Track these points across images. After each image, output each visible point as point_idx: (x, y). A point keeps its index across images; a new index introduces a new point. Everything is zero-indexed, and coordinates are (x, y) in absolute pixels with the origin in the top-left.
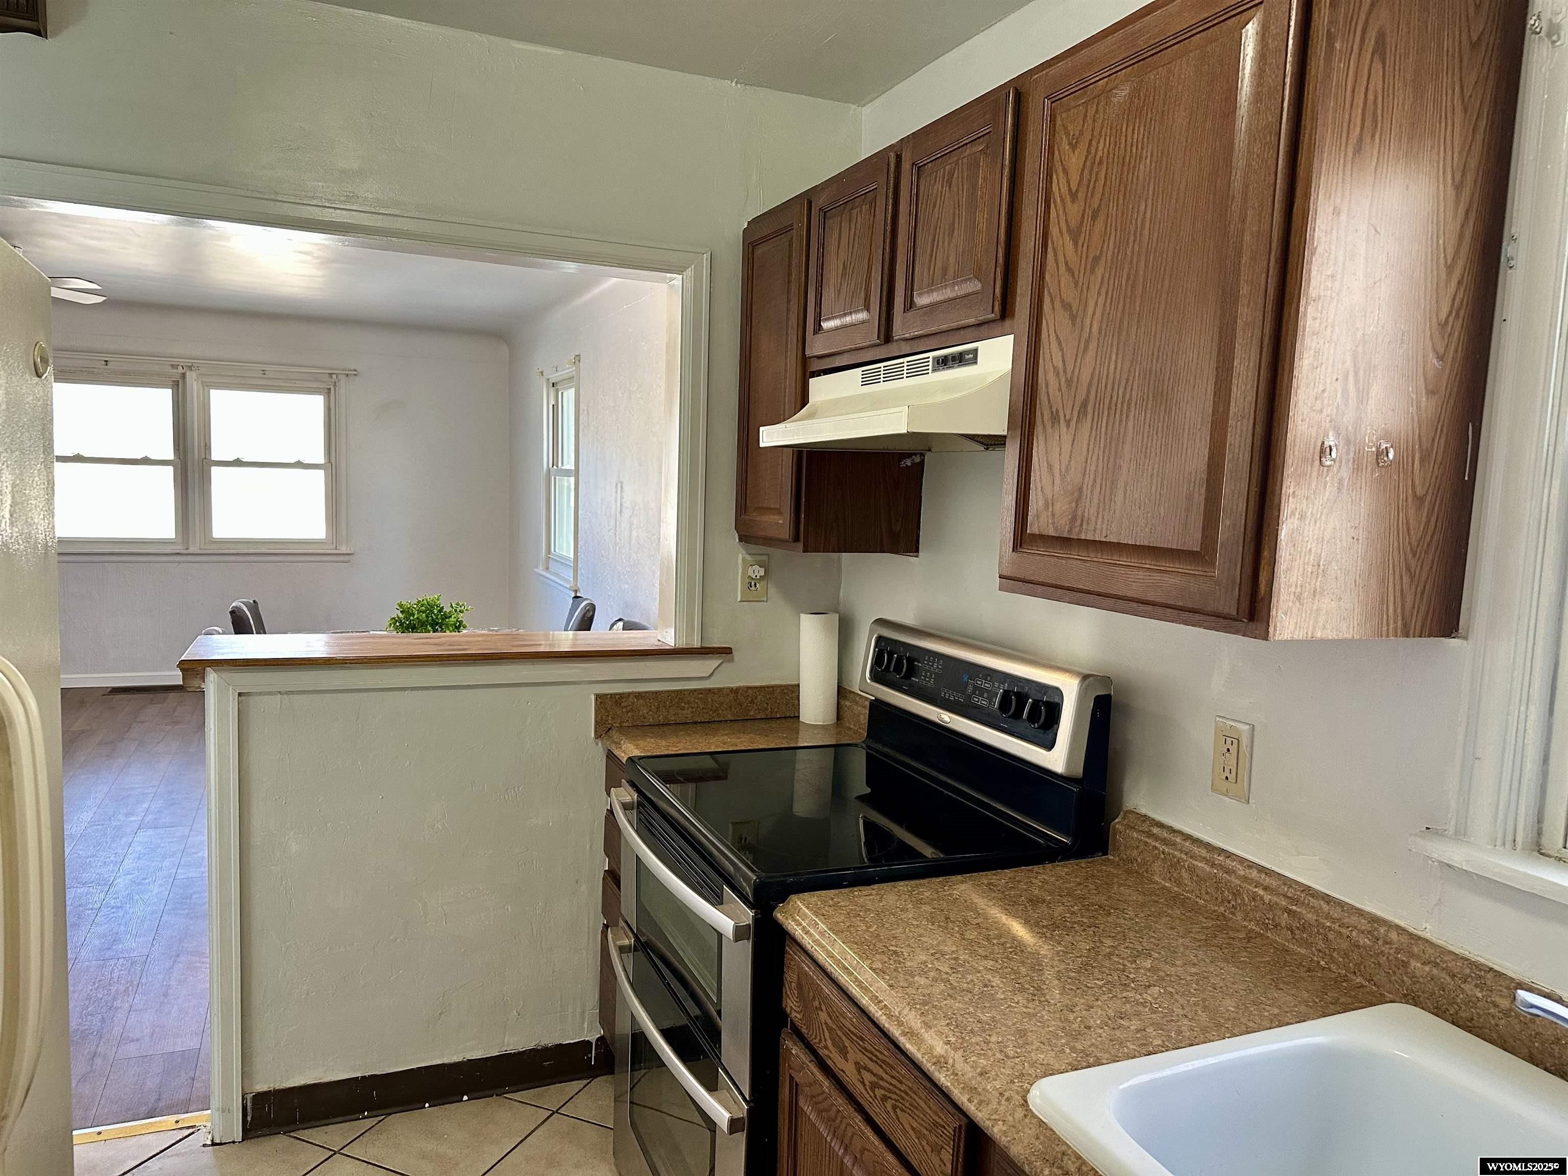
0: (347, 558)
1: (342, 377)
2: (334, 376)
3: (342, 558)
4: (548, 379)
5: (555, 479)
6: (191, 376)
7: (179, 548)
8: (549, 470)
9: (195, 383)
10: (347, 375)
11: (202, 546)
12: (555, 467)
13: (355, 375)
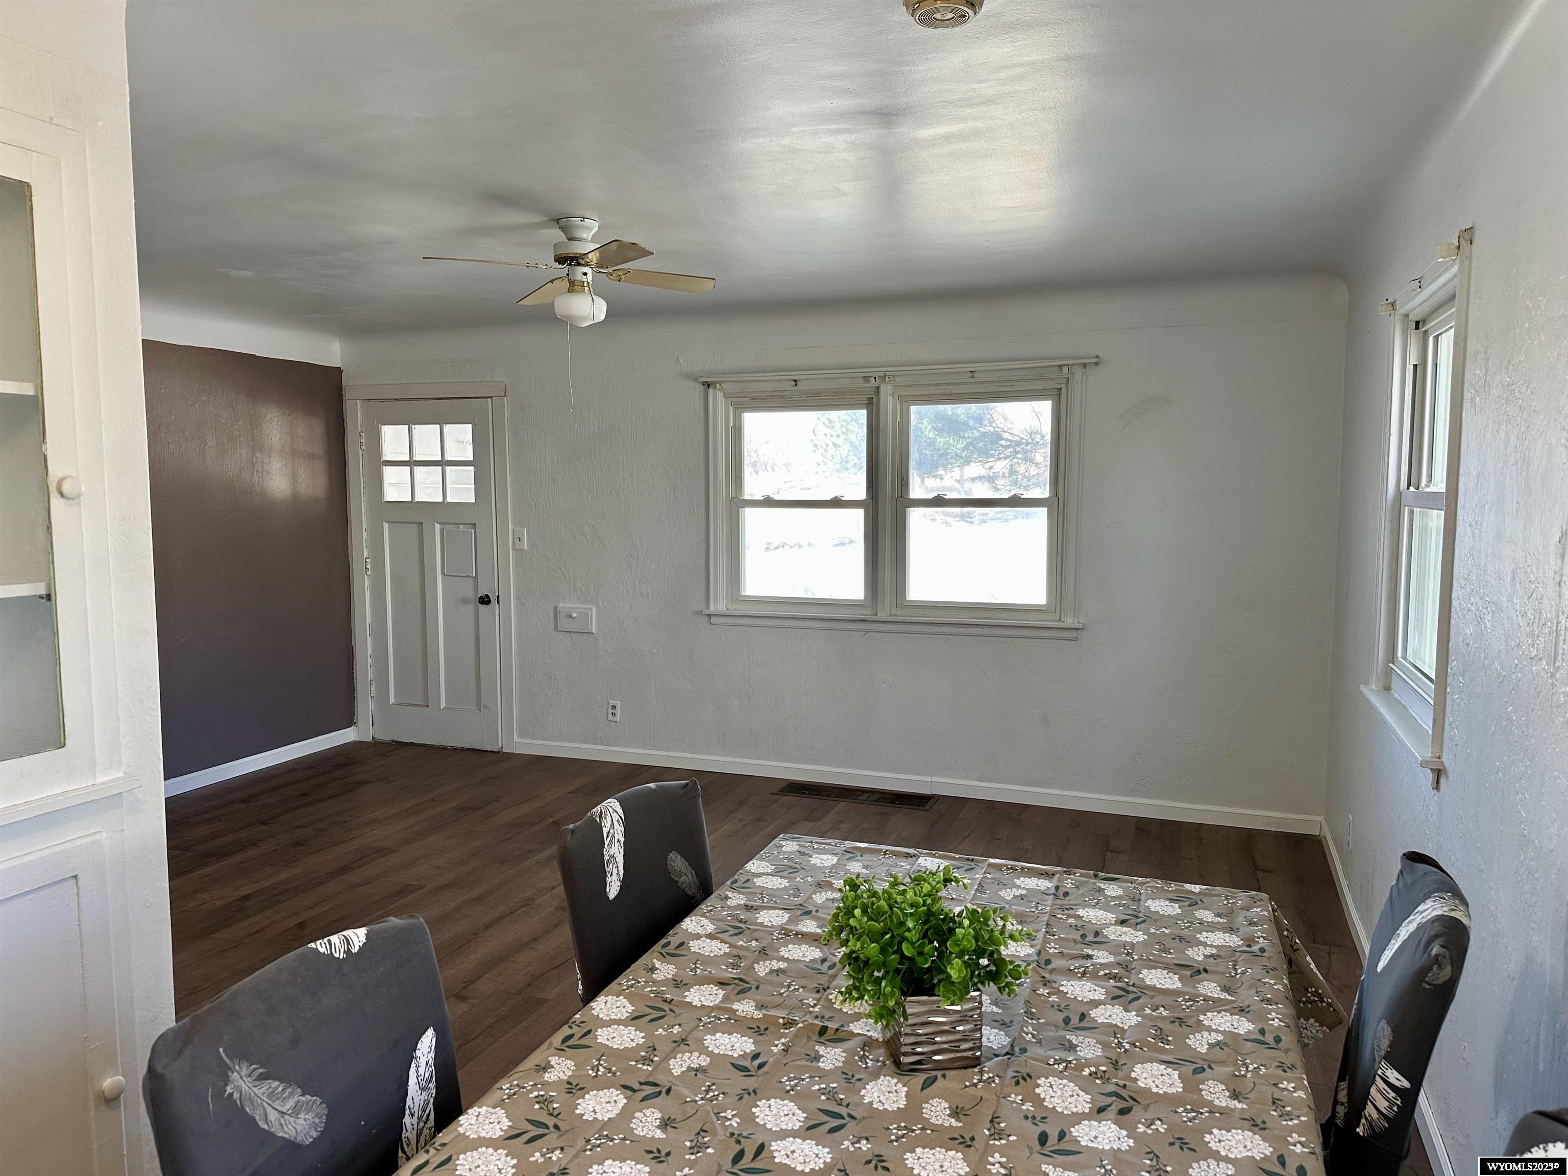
0: (1074, 634)
1: (1078, 371)
2: (1065, 369)
3: (1066, 634)
4: (1407, 315)
5: (1411, 513)
6: (887, 390)
7: (867, 613)
8: (1399, 494)
9: (890, 399)
10: (1084, 365)
11: (894, 611)
12: (1412, 489)
13: (1097, 364)
